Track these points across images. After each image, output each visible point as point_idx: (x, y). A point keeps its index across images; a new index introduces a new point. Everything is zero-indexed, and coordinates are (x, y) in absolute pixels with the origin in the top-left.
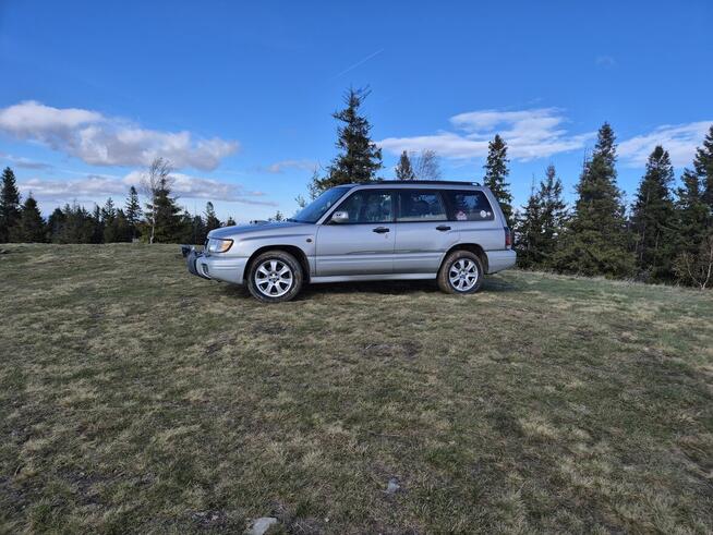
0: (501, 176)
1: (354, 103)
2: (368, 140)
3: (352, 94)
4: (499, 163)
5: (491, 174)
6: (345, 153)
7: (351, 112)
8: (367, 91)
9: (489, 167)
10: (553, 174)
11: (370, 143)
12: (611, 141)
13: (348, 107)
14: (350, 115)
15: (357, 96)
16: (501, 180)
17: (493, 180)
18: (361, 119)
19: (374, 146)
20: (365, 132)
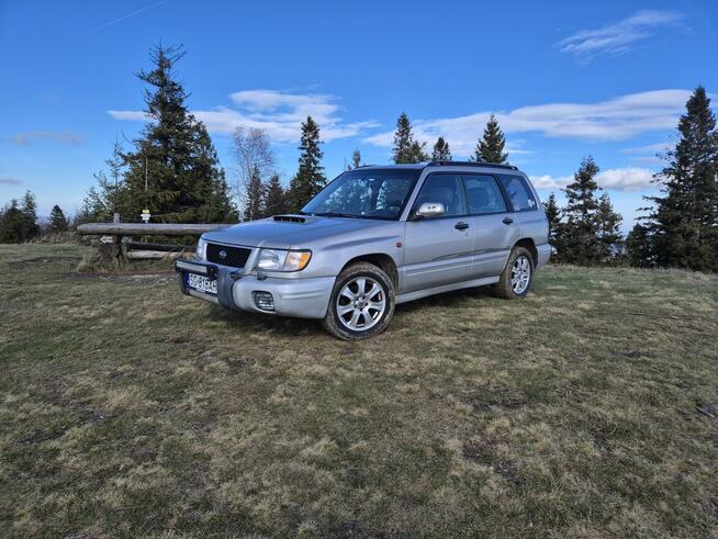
0: (316, 159)
1: (164, 63)
2: (184, 109)
3: (161, 53)
4: (312, 144)
5: (306, 156)
6: (157, 123)
7: (160, 73)
8: (180, 52)
9: (303, 149)
10: (359, 159)
11: (187, 115)
12: (408, 130)
13: (156, 68)
14: (160, 78)
15: (168, 56)
16: (315, 162)
17: (308, 162)
18: (174, 84)
19: (192, 117)
20: (181, 100)
